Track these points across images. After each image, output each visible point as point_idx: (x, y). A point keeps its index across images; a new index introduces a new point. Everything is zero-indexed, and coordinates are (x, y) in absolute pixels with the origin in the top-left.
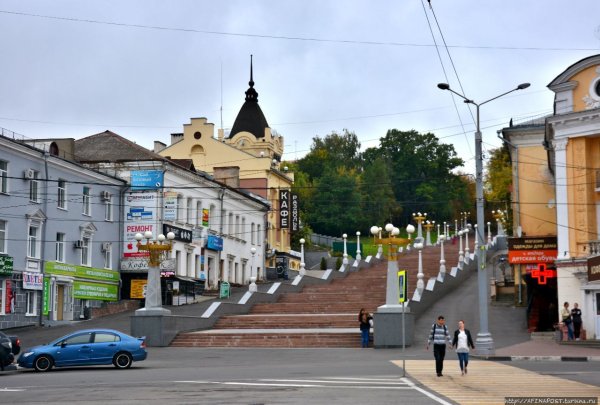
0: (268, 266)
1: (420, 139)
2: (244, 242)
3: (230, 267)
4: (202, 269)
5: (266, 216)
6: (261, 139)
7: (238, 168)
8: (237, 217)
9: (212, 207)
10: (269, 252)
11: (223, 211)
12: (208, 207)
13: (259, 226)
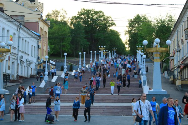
0: (38, 68)
1: (96, 13)
2: (28, 55)
3: (22, 68)
4: (9, 69)
5: (38, 42)
6: (33, 3)
7: (24, 16)
8: (26, 41)
9: (14, 34)
10: (39, 61)
11: (19, 37)
12: (12, 34)
13: (35, 47)
